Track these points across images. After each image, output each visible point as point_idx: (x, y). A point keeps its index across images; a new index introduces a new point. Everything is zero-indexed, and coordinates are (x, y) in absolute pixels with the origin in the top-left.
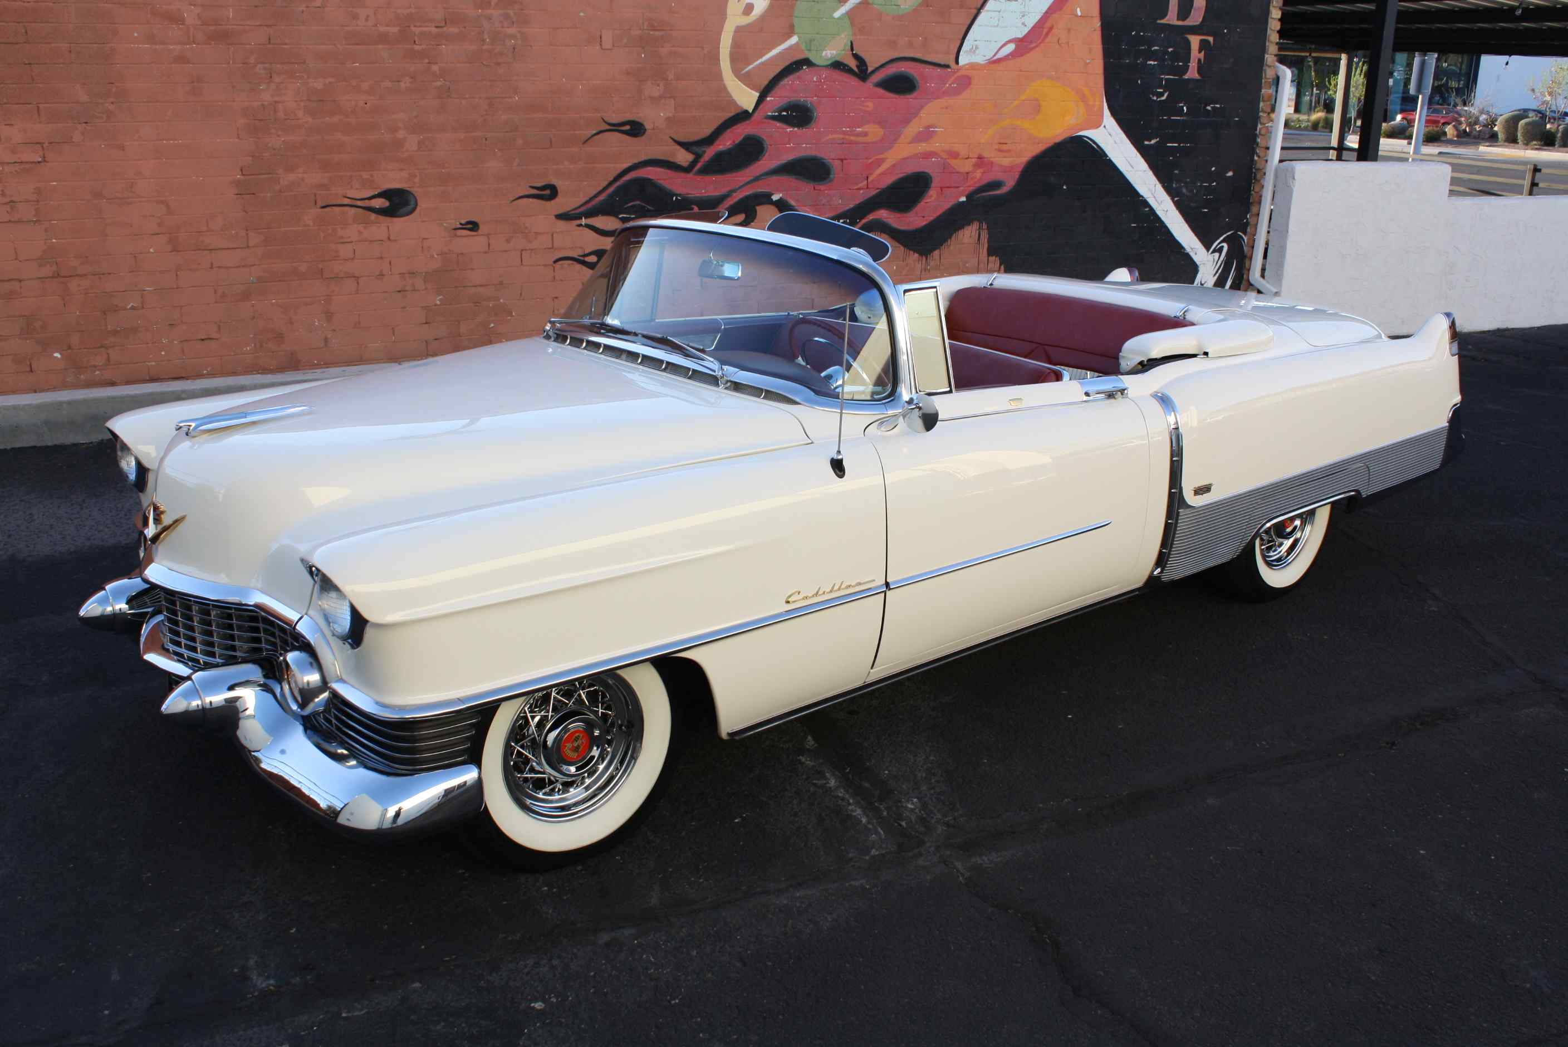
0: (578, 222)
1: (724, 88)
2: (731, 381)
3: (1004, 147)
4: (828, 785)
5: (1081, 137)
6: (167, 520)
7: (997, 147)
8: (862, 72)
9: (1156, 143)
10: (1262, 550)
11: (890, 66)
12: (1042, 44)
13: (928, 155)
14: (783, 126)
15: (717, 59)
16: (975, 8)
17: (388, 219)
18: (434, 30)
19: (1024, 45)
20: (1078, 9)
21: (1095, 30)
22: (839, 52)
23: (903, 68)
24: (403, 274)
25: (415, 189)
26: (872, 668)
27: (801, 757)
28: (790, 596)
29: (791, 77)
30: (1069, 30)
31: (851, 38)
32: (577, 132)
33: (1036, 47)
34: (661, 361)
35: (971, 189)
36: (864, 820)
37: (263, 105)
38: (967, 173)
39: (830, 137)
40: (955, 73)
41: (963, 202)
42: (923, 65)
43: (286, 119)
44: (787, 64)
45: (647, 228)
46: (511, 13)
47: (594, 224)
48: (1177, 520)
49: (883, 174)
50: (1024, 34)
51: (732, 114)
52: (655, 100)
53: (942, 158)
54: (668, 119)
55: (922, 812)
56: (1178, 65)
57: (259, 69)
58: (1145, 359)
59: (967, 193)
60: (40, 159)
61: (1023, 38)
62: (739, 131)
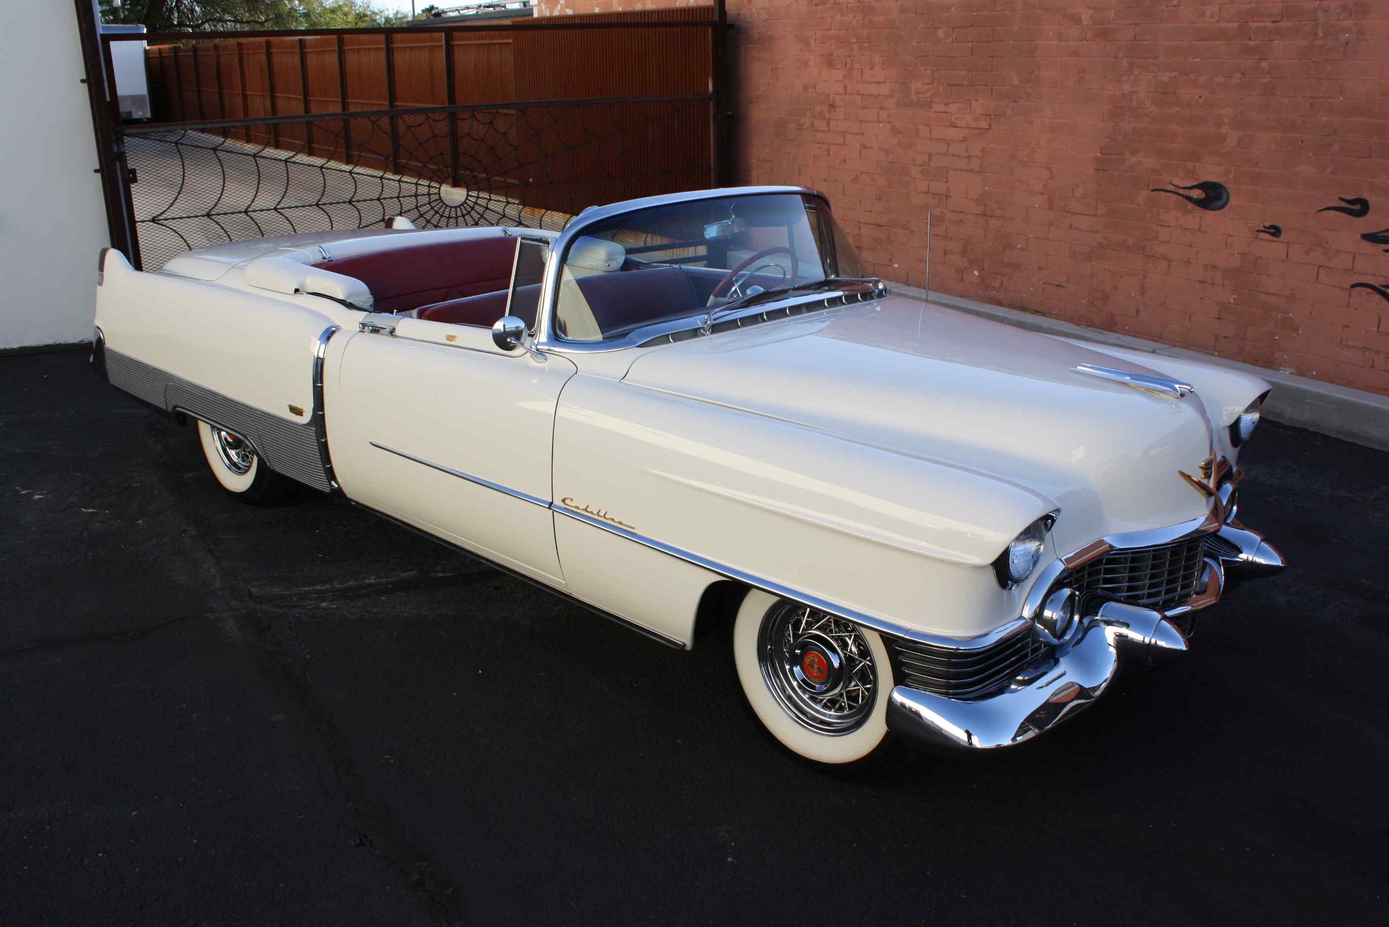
0: (1385, 247)
18: (1269, 24)
24: (1207, 265)
25: (1228, 185)
37: (1123, 93)
43: (1137, 108)
57: (1125, 63)
60: (988, 127)
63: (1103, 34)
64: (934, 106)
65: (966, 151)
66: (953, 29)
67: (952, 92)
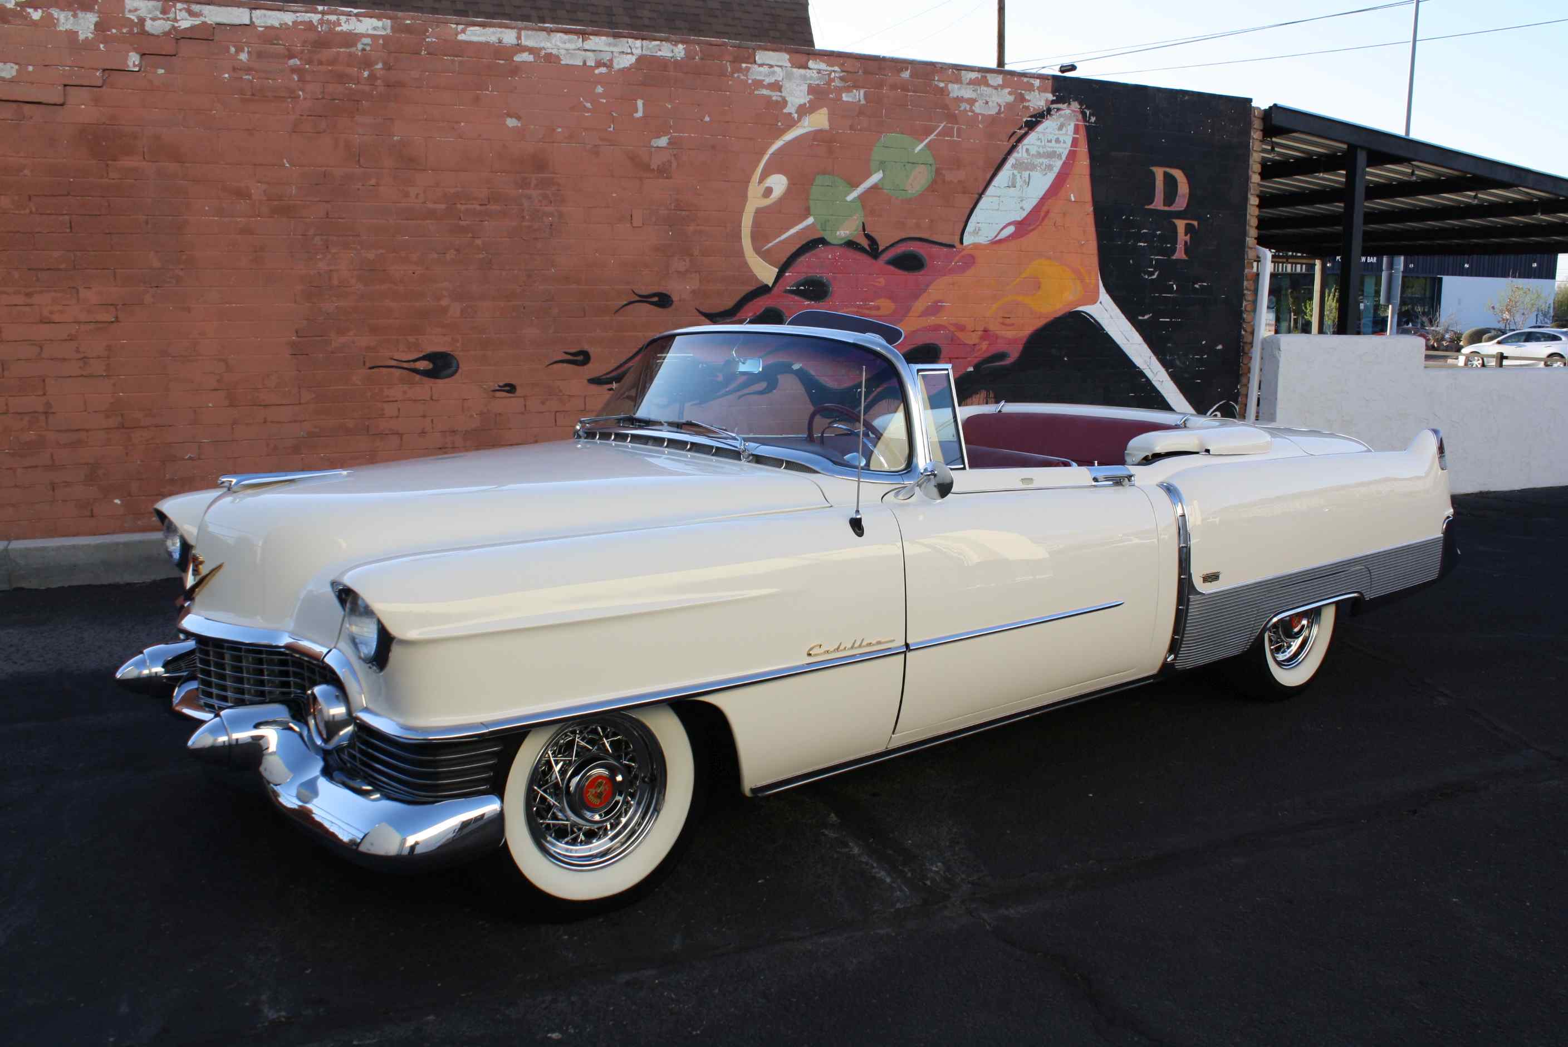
0: (609, 386)
1: (746, 263)
2: (753, 455)
3: (1008, 321)
4: (851, 853)
5: (1078, 313)
6: (204, 570)
7: (1001, 320)
8: (873, 250)
9: (1149, 318)
10: (1271, 650)
11: (900, 245)
12: (1040, 227)
13: (937, 328)
14: (801, 300)
15: (739, 238)
16: (978, 194)
17: (433, 380)
18: (478, 207)
19: (1023, 227)
20: (1072, 195)
21: (1088, 214)
22: (852, 232)
23: (912, 247)
24: (445, 432)
25: (457, 353)
26: (893, 733)
27: (824, 830)
28: (811, 649)
29: (808, 255)
30: (1064, 214)
31: (863, 220)
32: (609, 303)
33: (1033, 230)
34: (686, 443)
35: (976, 361)
36: (888, 880)
37: (319, 273)
38: (974, 345)
40: (960, 252)
41: (971, 371)
42: (931, 245)
43: (339, 286)
44: (803, 242)
45: (674, 336)
46: (549, 192)
48: (1188, 605)
50: (1022, 218)
51: (755, 288)
52: (682, 274)
53: (949, 331)
54: (693, 292)
55: (947, 874)
56: (1166, 247)
57: (317, 240)
58: (1150, 454)
59: (973, 363)
60: (113, 319)
61: (1022, 221)
62: (761, 303)
63: (283, 209)
65: (78, 351)
66: (30, 197)
67: (38, 280)
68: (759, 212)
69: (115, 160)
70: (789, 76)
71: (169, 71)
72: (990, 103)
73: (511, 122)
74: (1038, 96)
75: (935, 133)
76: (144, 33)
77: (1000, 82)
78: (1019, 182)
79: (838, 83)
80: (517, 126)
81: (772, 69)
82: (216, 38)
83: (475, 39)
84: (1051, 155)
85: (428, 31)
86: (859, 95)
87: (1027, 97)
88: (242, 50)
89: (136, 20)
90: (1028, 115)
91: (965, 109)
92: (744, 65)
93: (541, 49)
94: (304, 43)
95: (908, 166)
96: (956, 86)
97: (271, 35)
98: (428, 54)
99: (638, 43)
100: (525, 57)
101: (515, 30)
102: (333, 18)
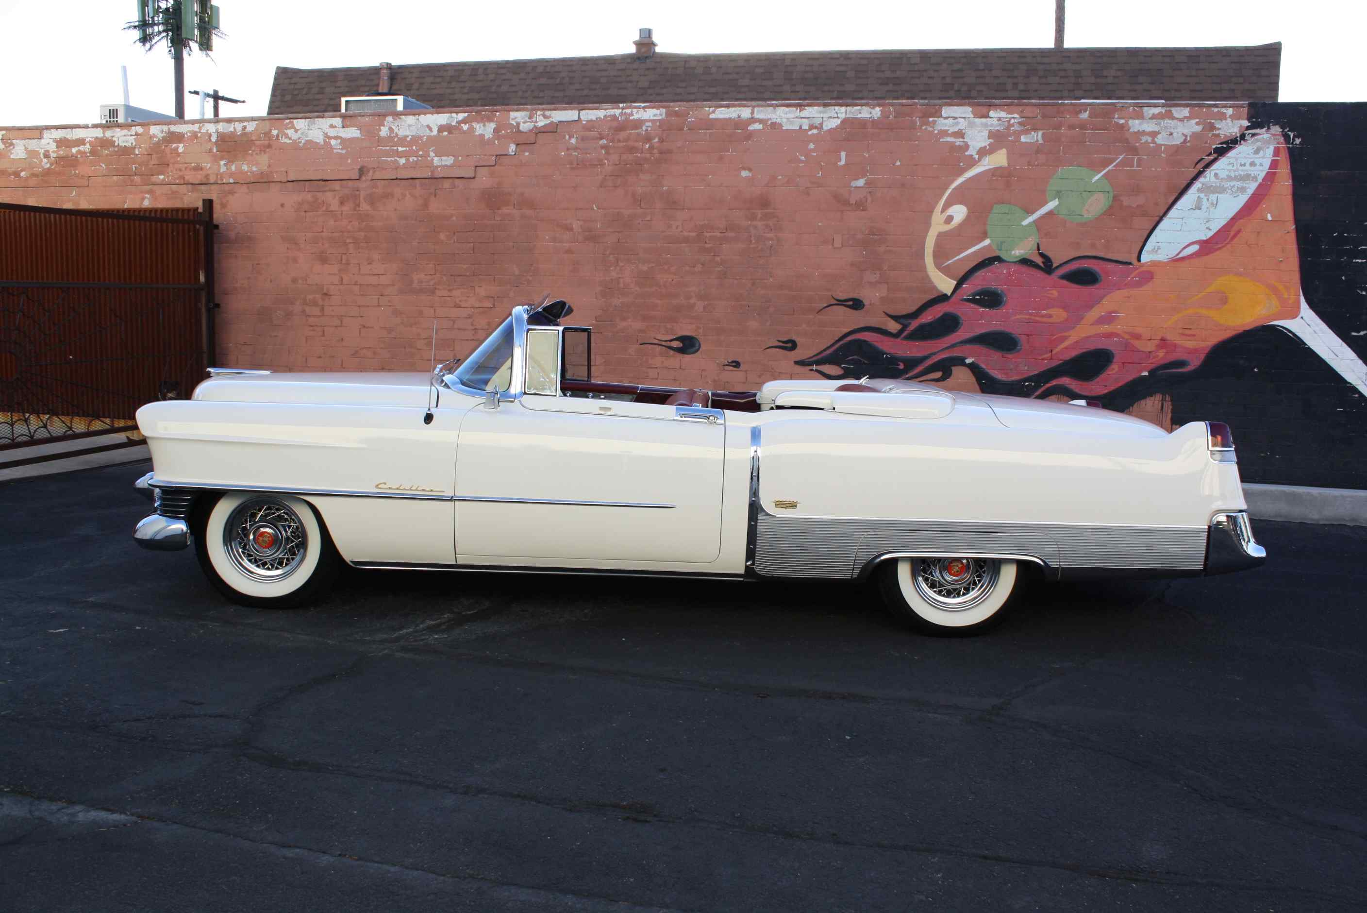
0: (811, 367)
1: (926, 278)
3: (1187, 332)
5: (1274, 326)
7: (1181, 331)
8: (1047, 266)
9: (1365, 334)
11: (1072, 263)
12: (1229, 246)
13: (1110, 335)
14: (976, 307)
15: (922, 257)
16: (1157, 216)
17: (681, 355)
18: (719, 234)
19: (1207, 246)
20: (1268, 215)
21: (1288, 233)
22: (1027, 251)
23: (1085, 264)
25: (699, 337)
26: (454, 555)
28: (379, 484)
29: (984, 270)
31: (1037, 240)
32: (812, 305)
33: (1220, 248)
35: (1154, 366)
37: (611, 279)
38: (1150, 352)
39: (1018, 317)
40: (1137, 269)
41: (1145, 376)
42: (1106, 263)
43: (624, 289)
44: (981, 260)
46: (771, 223)
47: (822, 370)
48: (757, 522)
49: (1066, 348)
50: (1209, 236)
51: (934, 297)
52: (872, 285)
53: (1124, 339)
54: (882, 298)
57: (611, 258)
59: (1149, 369)
61: (1207, 240)
62: (939, 309)
63: (591, 237)
64: (437, 291)
65: (472, 325)
66: (454, 233)
67: (455, 281)
68: (940, 235)
69: (498, 209)
70: (971, 125)
71: (531, 153)
72: (1175, 134)
73: (745, 174)
74: (1230, 124)
75: (1114, 164)
76: (519, 131)
77: (1188, 115)
78: (1205, 204)
79: (1017, 128)
80: (749, 176)
81: (957, 120)
82: (558, 131)
83: (721, 116)
84: (1247, 177)
85: (689, 114)
86: (1037, 136)
87: (1217, 126)
88: (573, 137)
89: (515, 124)
90: (1218, 142)
91: (1147, 141)
92: (931, 119)
93: (768, 120)
94: (610, 128)
95: (1084, 194)
96: (1137, 122)
97: (591, 125)
98: (689, 130)
99: (843, 109)
100: (757, 126)
101: (750, 108)
102: (628, 111)
